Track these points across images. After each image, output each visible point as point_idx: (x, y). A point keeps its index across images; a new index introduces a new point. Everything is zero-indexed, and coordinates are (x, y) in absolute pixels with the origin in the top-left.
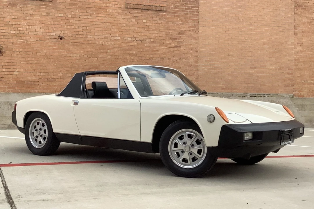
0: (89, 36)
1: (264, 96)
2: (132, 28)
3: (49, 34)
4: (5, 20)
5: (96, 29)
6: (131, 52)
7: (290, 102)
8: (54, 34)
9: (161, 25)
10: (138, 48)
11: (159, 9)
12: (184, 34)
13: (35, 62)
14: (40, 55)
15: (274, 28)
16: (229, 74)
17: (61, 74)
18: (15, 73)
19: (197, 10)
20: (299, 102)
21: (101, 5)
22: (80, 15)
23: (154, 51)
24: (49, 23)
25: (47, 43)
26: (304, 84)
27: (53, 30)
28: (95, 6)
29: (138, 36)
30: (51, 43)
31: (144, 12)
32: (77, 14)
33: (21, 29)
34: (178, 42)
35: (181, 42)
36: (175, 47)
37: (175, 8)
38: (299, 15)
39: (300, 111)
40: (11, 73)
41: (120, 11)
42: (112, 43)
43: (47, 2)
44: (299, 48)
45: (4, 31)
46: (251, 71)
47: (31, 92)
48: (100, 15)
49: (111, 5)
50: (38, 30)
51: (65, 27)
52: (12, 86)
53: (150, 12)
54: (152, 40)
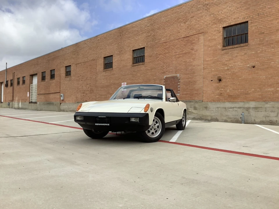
0: (272, 63)
3: (246, 66)
4: (223, 62)
5: (277, 57)
8: (249, 65)
13: (238, 83)
14: (241, 79)
17: (253, 90)
18: (227, 91)
22: (266, 50)
24: (246, 59)
25: (245, 71)
27: (249, 63)
28: (276, 41)
30: (247, 71)
32: (263, 49)
33: (231, 66)
40: (226, 91)
43: (245, 47)
45: (222, 68)
47: (236, 101)
50: (239, 65)
51: (256, 59)
52: (226, 98)
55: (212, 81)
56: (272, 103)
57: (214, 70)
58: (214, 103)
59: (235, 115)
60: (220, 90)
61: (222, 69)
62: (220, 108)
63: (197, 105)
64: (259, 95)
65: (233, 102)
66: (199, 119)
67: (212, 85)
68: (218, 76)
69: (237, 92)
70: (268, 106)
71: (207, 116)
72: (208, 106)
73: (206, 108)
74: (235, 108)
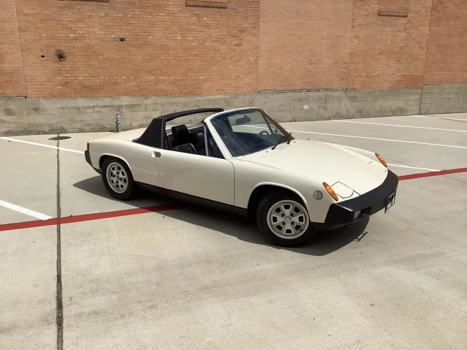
0: (150, 37)
1: (319, 91)
2: (193, 27)
3: (110, 36)
4: (63, 22)
5: (156, 29)
6: (193, 53)
7: (343, 95)
8: (114, 36)
9: (222, 22)
10: (199, 48)
11: (219, 5)
12: (245, 32)
13: (98, 66)
14: (103, 59)
15: (333, 21)
16: (287, 71)
17: (125, 77)
18: (79, 78)
19: (257, 5)
20: (352, 94)
21: (160, 3)
22: (139, 15)
23: (215, 50)
24: (109, 24)
25: (109, 46)
26: (357, 77)
27: (113, 32)
28: (154, 4)
29: (199, 36)
30: (112, 45)
31: (204, 9)
32: (136, 13)
33: (81, 32)
34: (239, 40)
35: (242, 40)
36: (236, 45)
37: (236, 4)
38: (358, 8)
39: (351, 103)
40: (75, 78)
41: (180, 9)
42: (174, 43)
43: (105, 2)
44: (355, 41)
45: (64, 35)
46: (309, 67)
47: (97, 96)
48: (160, 14)
49: (170, 3)
50: (97, 33)
51: (125, 27)
52: (77, 91)
53: (210, 9)
54: (213, 39)
55: (43, 56)
56: (154, 98)
57: (45, 35)
58: (52, 100)
59: (98, 120)
60: (64, 75)
61: (62, 35)
62: (68, 109)
63: (12, 106)
64: (135, 86)
65: (91, 97)
66: (21, 132)
67: (46, 66)
68: (57, 48)
69: (98, 81)
70: (148, 102)
71: (42, 125)
72: (41, 107)
73: (36, 109)
74: (96, 108)
